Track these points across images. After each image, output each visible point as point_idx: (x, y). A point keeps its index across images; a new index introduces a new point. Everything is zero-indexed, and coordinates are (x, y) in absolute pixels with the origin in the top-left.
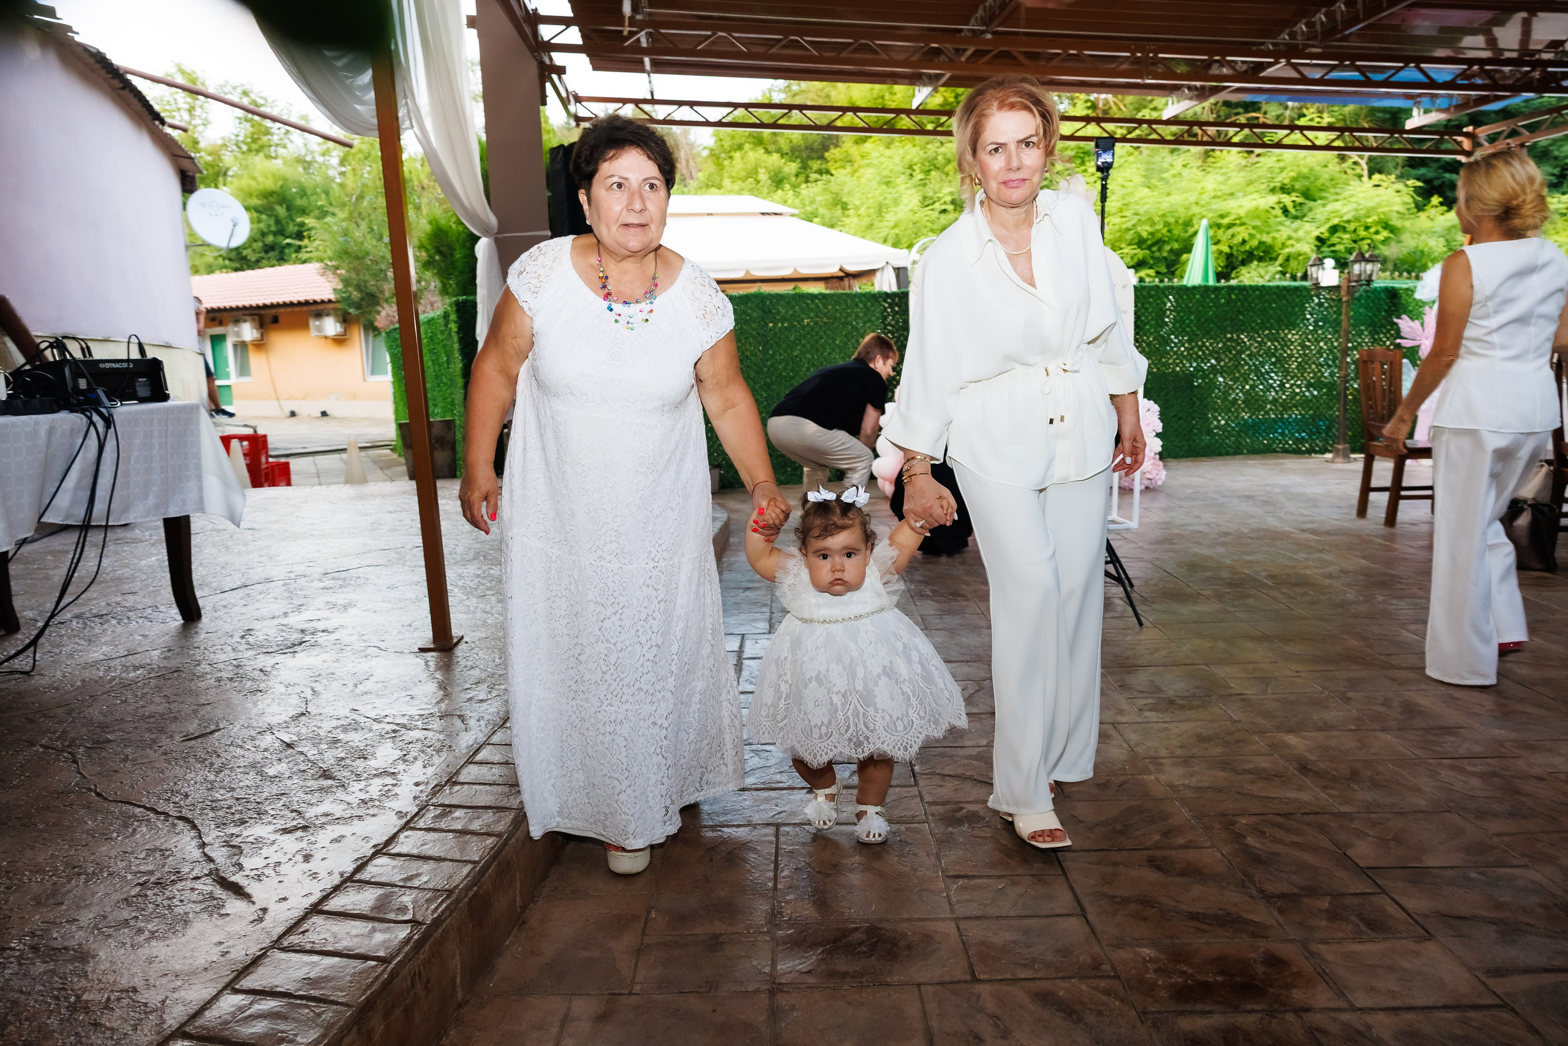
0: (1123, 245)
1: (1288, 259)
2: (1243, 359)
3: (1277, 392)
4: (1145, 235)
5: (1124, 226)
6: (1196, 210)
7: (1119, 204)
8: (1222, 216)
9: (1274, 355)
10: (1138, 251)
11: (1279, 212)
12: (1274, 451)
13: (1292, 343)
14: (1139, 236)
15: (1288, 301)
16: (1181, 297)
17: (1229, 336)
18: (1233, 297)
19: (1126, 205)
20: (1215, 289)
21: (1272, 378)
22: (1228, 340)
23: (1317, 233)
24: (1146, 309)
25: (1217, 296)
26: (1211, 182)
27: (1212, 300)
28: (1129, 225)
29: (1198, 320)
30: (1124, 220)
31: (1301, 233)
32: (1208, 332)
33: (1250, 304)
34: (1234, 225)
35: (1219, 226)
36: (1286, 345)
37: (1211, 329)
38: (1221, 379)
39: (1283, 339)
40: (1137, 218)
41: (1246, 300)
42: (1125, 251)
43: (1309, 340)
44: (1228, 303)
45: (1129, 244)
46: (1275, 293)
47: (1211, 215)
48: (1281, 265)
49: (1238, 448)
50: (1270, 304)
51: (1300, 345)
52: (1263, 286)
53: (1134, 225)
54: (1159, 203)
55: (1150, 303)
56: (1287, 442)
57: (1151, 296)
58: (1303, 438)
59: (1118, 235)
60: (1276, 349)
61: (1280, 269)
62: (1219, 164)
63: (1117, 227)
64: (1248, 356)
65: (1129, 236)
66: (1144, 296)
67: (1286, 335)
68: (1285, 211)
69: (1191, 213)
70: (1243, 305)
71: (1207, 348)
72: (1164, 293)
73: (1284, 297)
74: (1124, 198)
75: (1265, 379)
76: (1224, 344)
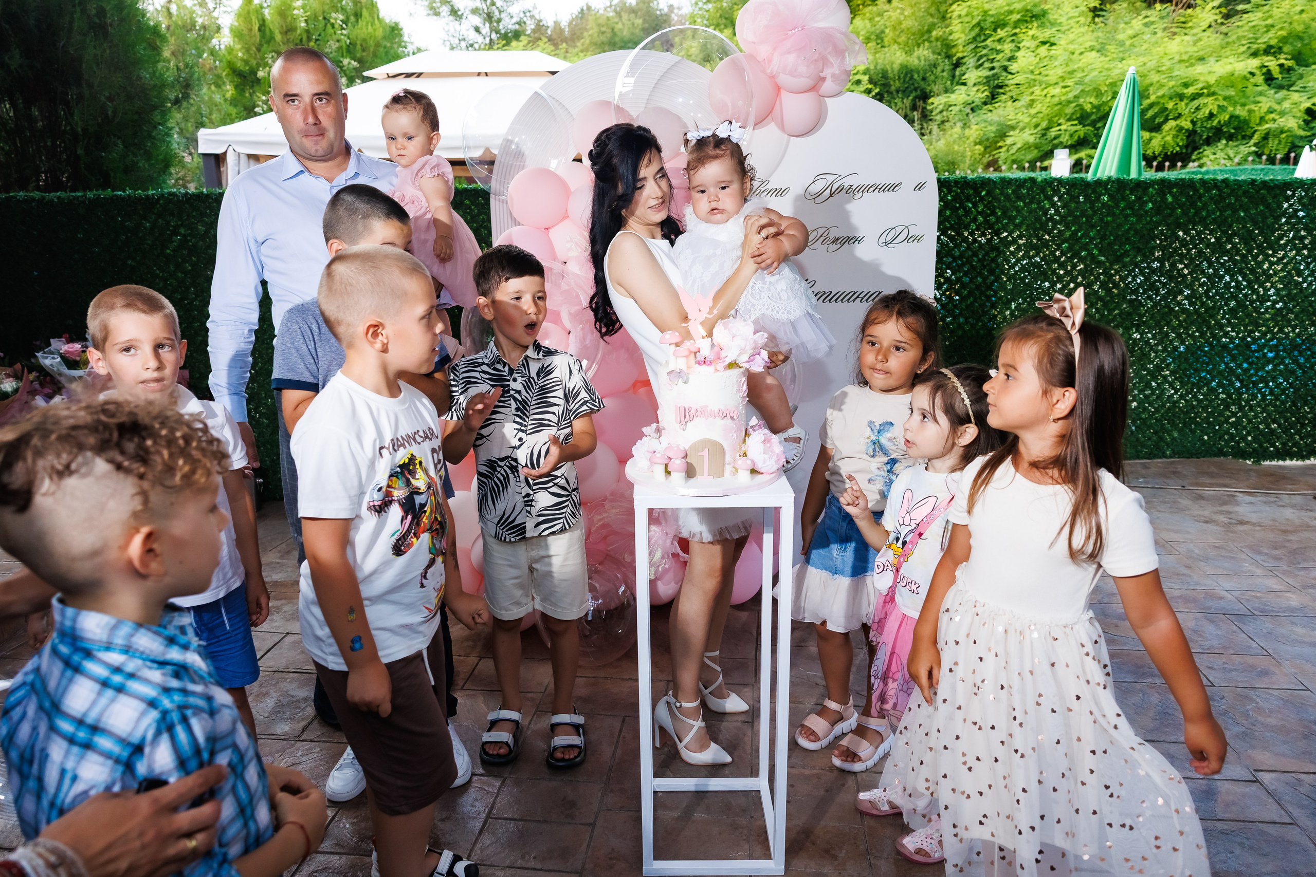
0: (1061, 121)
1: (1266, 137)
2: (1179, 304)
3: (1234, 358)
4: (1088, 108)
5: (1063, 98)
6: (1155, 78)
7: (1060, 72)
8: (1186, 85)
9: (1234, 297)
10: (1079, 127)
11: (1260, 79)
12: (1221, 453)
13: (1269, 277)
14: (1082, 109)
15: (1268, 206)
16: (1074, 199)
17: (1156, 265)
18: (1170, 199)
19: (1072, 72)
20: (1140, 186)
21: (1226, 334)
22: (1154, 271)
23: (1308, 104)
24: (1011, 219)
25: (1139, 199)
26: (1176, 46)
27: (1130, 206)
28: (1071, 96)
29: (1103, 238)
30: (1064, 90)
31: (1286, 105)
32: (1118, 259)
33: (1197, 213)
34: (1200, 95)
35: (1181, 97)
36: (1257, 279)
37: (1126, 254)
38: (1136, 336)
39: (1252, 271)
40: (1080, 88)
41: (1193, 205)
42: (1063, 127)
43: (1299, 273)
44: (1158, 210)
45: (1069, 120)
46: (1246, 193)
47: (1172, 83)
48: (1255, 145)
49: (1157, 446)
50: (1235, 211)
51: (1281, 280)
52: (1225, 181)
53: (1075, 97)
54: (1108, 69)
55: (1017, 209)
56: (1244, 438)
57: (1020, 198)
58: (1272, 431)
59: (1056, 108)
60: (1238, 287)
61: (1253, 149)
62: (1190, 24)
63: (1056, 100)
64: (1187, 298)
65: (1069, 110)
66: (1007, 197)
67: (1260, 265)
68: (1269, 78)
69: (1148, 81)
70: (1185, 213)
71: (1116, 285)
72: (1043, 190)
73: (1263, 200)
74: (1067, 65)
75: (1214, 336)
76: (1147, 279)
